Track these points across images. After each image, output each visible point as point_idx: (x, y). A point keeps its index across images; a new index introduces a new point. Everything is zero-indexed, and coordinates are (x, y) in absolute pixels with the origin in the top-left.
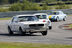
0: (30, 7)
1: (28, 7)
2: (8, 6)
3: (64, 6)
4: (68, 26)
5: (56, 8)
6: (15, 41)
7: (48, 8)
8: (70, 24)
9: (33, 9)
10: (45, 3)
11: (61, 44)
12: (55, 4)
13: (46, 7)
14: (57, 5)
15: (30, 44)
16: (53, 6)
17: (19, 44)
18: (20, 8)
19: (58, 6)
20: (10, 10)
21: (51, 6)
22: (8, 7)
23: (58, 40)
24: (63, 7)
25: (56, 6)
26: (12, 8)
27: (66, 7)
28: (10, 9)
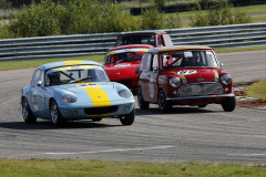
0: (92, 18)
1: (85, 19)
2: (5, 18)
3: (225, 12)
4: (242, 93)
5: (195, 21)
6: (33, 155)
7: (166, 23)
8: (249, 84)
9: (106, 26)
10: (153, 4)
11: (216, 164)
12: (192, 5)
13: (154, 19)
14: (197, 9)
15: (93, 164)
16: (182, 15)
17: (52, 165)
18: (55, 22)
19: (204, 14)
20: (16, 32)
21: (174, 15)
22: (7, 22)
23: (203, 146)
24: (220, 16)
25: (193, 14)
26: (21, 24)
27: (233, 17)
28: (13, 29)
